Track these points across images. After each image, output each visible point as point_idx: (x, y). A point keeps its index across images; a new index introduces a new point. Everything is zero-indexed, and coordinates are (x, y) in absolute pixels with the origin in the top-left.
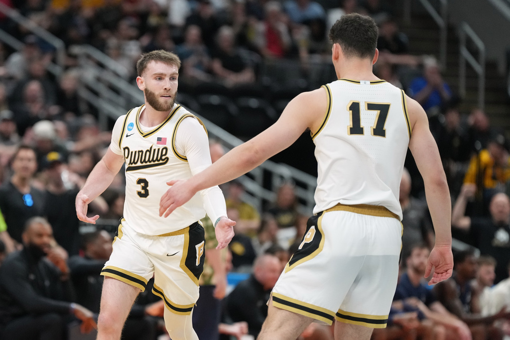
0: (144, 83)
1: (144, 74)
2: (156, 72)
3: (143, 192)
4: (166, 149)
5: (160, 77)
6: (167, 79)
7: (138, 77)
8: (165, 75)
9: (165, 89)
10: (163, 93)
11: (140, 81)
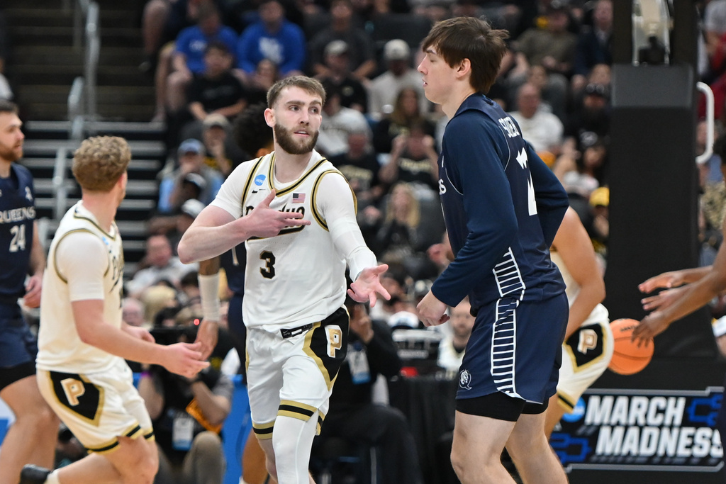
0: (274, 118)
1: (275, 105)
2: (291, 100)
3: (267, 270)
4: (302, 209)
5: (296, 106)
6: (305, 109)
7: (268, 109)
8: (304, 104)
9: (302, 122)
10: (298, 129)
11: (269, 115)
